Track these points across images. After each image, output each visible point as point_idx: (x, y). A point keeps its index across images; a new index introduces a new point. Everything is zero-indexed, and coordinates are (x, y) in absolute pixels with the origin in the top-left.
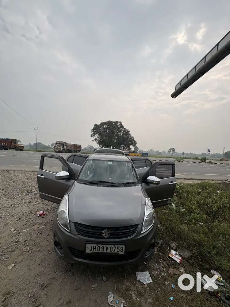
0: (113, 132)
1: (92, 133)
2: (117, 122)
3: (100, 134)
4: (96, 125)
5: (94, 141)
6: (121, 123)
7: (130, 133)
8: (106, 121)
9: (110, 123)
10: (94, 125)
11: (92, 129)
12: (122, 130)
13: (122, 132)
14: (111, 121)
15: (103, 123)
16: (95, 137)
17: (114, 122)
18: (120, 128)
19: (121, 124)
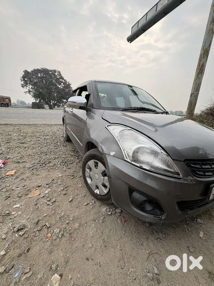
0: (52, 84)
1: (22, 83)
2: (55, 71)
3: (35, 84)
4: (26, 72)
5: (28, 94)
6: (59, 72)
7: (71, 86)
8: (39, 68)
9: (45, 71)
10: (24, 72)
11: (22, 76)
12: (62, 82)
13: (62, 84)
14: (47, 69)
15: (36, 70)
16: (28, 88)
17: (51, 71)
18: (59, 79)
19: (61, 74)
